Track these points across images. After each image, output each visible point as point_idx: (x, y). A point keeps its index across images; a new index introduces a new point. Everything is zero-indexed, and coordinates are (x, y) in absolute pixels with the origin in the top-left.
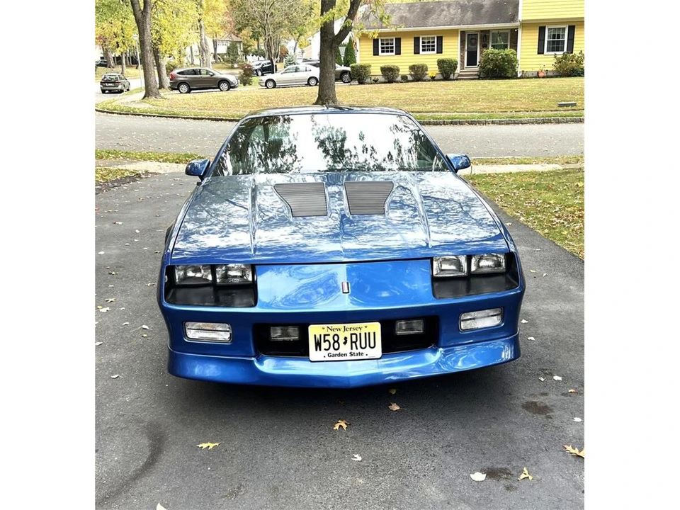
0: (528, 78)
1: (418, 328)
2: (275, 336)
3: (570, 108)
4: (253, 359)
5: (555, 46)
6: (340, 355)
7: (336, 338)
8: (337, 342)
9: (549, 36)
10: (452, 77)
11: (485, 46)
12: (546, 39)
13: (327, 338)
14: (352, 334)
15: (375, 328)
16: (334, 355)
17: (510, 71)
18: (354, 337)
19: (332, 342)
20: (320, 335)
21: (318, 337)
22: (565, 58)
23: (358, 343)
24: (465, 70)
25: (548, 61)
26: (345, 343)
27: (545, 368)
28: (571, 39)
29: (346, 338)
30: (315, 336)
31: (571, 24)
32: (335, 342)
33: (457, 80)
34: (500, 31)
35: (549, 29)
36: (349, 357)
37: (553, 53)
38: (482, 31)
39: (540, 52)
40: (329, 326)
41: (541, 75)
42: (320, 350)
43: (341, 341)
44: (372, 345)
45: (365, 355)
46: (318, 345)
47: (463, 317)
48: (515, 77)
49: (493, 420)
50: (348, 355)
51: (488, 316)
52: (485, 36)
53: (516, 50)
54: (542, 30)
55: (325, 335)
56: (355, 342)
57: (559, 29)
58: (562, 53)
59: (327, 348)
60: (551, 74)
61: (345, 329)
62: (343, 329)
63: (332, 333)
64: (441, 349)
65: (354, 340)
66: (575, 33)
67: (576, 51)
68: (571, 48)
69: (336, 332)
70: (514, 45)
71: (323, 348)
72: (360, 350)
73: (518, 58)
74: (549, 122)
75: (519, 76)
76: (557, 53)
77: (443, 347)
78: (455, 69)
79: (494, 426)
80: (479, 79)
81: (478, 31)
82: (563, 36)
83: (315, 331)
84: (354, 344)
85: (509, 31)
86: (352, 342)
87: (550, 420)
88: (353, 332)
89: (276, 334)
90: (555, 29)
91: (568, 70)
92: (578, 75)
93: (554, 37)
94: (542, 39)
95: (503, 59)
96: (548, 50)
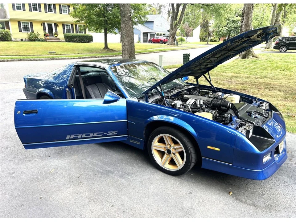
0: (18, 41)
5: (26, 29)
9: (23, 25)
12: (22, 27)
17: (9, 38)
22: (31, 34)
25: (25, 35)
28: (32, 27)
31: (31, 22)
34: (0, 22)
35: (22, 23)
37: (26, 32)
39: (20, 31)
41: (24, 40)
48: (11, 41)
53: (9, 30)
54: (19, 23)
57: (26, 23)
58: (29, 32)
60: (26, 40)
66: (33, 25)
67: (35, 32)
68: (32, 31)
70: (8, 27)
73: (11, 33)
75: (13, 40)
82: (28, 26)
85: (4, 22)
90: (24, 23)
91: (34, 39)
92: (38, 41)
93: (25, 26)
94: (20, 26)
95: (5, 33)
96: (24, 31)
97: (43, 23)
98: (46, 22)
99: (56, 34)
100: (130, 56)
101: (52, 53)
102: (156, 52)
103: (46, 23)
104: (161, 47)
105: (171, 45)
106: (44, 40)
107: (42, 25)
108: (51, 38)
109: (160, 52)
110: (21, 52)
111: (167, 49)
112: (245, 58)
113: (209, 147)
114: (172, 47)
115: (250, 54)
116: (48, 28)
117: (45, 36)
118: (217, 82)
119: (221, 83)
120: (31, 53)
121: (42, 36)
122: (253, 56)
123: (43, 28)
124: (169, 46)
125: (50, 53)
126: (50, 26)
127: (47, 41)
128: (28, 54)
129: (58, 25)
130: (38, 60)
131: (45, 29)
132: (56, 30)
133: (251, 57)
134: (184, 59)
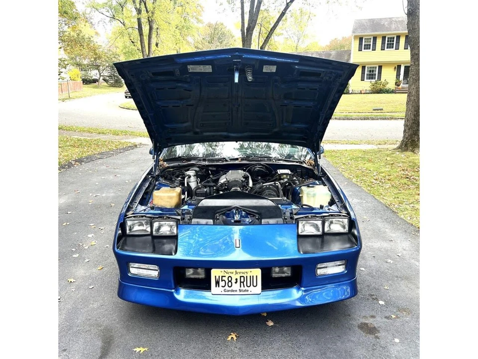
0: (355, 94)
1: (287, 272)
2: (189, 274)
3: (379, 111)
4: (173, 291)
5: (371, 76)
6: (232, 291)
7: (230, 279)
8: (231, 281)
9: (368, 71)
12: (366, 73)
13: (224, 278)
14: (241, 277)
15: (257, 272)
16: (228, 291)
17: (346, 89)
18: (242, 278)
19: (227, 281)
20: (219, 277)
21: (217, 277)
22: (376, 83)
23: (245, 283)
25: (367, 85)
26: (236, 283)
27: (372, 294)
28: (380, 73)
29: (236, 279)
30: (216, 276)
31: (380, 65)
32: (229, 281)
35: (368, 67)
36: (238, 293)
37: (370, 80)
39: (363, 79)
40: (226, 270)
41: (363, 92)
42: (219, 286)
43: (233, 281)
44: (255, 285)
45: (249, 291)
46: (217, 283)
47: (319, 266)
48: (348, 93)
49: (338, 338)
50: (238, 291)
51: (336, 266)
54: (364, 68)
55: (222, 277)
56: (243, 282)
57: (373, 67)
58: (375, 80)
59: (223, 285)
60: (367, 92)
61: (236, 273)
62: (235, 273)
63: (227, 276)
64: (303, 289)
65: (242, 280)
66: (382, 69)
67: (383, 79)
68: (379, 78)
69: (230, 275)
71: (220, 286)
72: (246, 288)
74: (368, 119)
75: (350, 92)
76: (372, 80)
77: (304, 287)
79: (339, 344)
82: (375, 71)
83: (215, 273)
84: (242, 284)
86: (241, 282)
87: (378, 340)
88: (242, 275)
89: (190, 273)
90: (371, 67)
91: (379, 91)
93: (370, 71)
94: (363, 73)
96: (367, 79)
97: (398, 66)
98: (402, 63)
100: (415, 112)
101: (377, 109)
103: (402, 65)
106: (393, 92)
107: (395, 68)
108: (404, 88)
116: (404, 73)
117: (396, 85)
121: (391, 86)
123: (396, 73)
125: (374, 109)
127: (396, 93)
131: (398, 75)
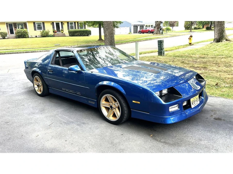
0: (33, 38)
5: (40, 28)
9: (37, 25)
10: (6, 38)
11: (16, 28)
12: (36, 26)
17: (27, 36)
22: (43, 32)
24: (10, 35)
25: (38, 33)
26: (196, 101)
28: (44, 26)
31: (43, 22)
33: (8, 39)
34: (20, 23)
35: (37, 23)
37: (40, 30)
38: (13, 23)
39: (35, 30)
41: (38, 36)
48: (28, 37)
50: (196, 104)
52: (15, 25)
53: (27, 29)
54: (34, 23)
55: (193, 101)
57: (40, 23)
58: (42, 30)
60: (40, 36)
62: (195, 98)
66: (45, 24)
67: (46, 30)
68: (44, 29)
70: (26, 27)
73: (28, 31)
75: (30, 37)
76: (41, 30)
78: (7, 35)
80: (16, 38)
81: (12, 23)
82: (41, 25)
85: (23, 23)
90: (38, 23)
91: (45, 35)
92: (48, 37)
93: (38, 25)
94: (35, 26)
95: (24, 32)
96: (38, 29)
97: (52, 22)
98: (54, 21)
99: (62, 30)
101: (57, 45)
102: (142, 40)
104: (148, 36)
105: (157, 34)
106: (53, 36)
107: (51, 24)
108: (58, 34)
109: (146, 40)
110: (34, 46)
111: (153, 38)
112: (219, 42)
113: (133, 101)
114: (157, 35)
115: (224, 39)
116: (56, 25)
117: (53, 32)
118: (183, 62)
119: (187, 63)
120: (42, 46)
121: (51, 33)
122: (226, 40)
123: (52, 26)
124: (155, 35)
125: (55, 45)
126: (58, 24)
127: (55, 37)
128: (39, 47)
129: (64, 24)
130: (45, 51)
131: (53, 27)
132: (62, 27)
133: (225, 41)
134: (158, 45)
